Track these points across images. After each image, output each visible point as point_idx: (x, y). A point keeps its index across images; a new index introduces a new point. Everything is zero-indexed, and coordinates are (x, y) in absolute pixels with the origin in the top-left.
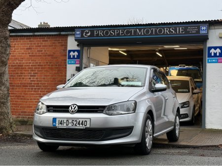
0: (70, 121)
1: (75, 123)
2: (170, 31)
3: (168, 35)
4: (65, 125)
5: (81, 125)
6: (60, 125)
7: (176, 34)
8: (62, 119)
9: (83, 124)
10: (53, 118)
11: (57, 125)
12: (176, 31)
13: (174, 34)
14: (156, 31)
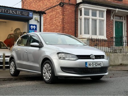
0: (94, 64)
1: (96, 64)
2: (13, 12)
3: (12, 14)
4: (92, 66)
5: (99, 66)
6: (89, 66)
7: (17, 15)
8: (90, 63)
9: (100, 65)
10: (85, 62)
11: (88, 66)
12: (16, 13)
13: (15, 14)
14: (4, 11)
